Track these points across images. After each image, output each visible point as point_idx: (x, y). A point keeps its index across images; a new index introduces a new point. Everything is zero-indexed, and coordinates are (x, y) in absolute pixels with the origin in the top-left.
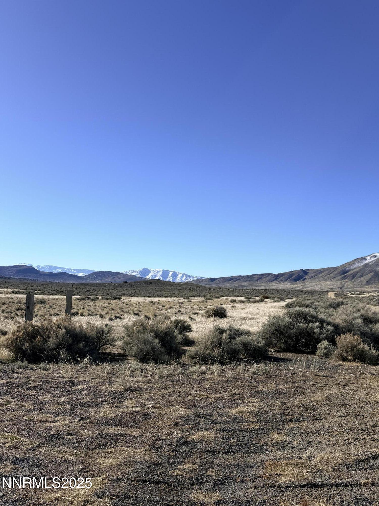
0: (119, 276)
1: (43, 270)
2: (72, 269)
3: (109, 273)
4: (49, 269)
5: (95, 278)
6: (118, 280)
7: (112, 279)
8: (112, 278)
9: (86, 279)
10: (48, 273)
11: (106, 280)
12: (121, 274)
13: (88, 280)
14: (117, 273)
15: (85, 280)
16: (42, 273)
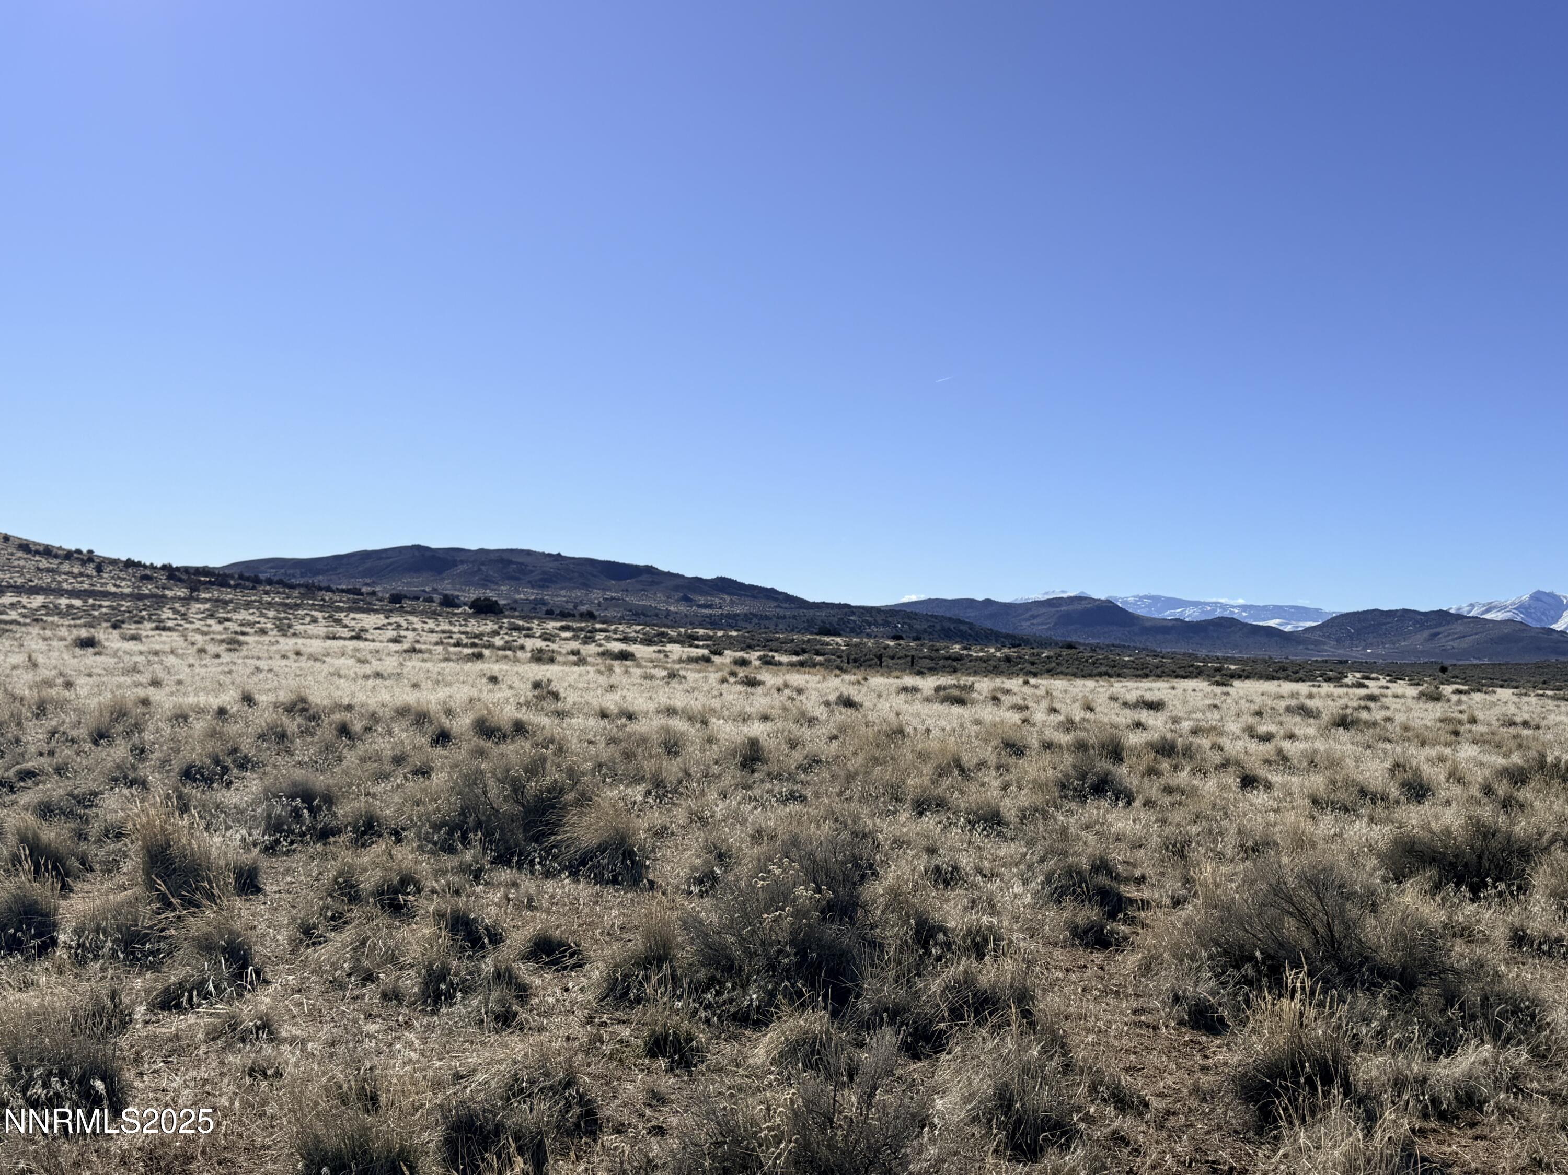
0: (1459, 628)
1: (1141, 612)
2: (1234, 607)
3: (1406, 615)
4: (1149, 606)
5: (1350, 637)
6: (1455, 645)
7: (1429, 640)
8: (1426, 634)
9: (1316, 643)
10: (1170, 624)
11: (1403, 644)
12: (1459, 617)
13: (1326, 647)
14: (1442, 617)
15: (1312, 647)
16: (1147, 624)
